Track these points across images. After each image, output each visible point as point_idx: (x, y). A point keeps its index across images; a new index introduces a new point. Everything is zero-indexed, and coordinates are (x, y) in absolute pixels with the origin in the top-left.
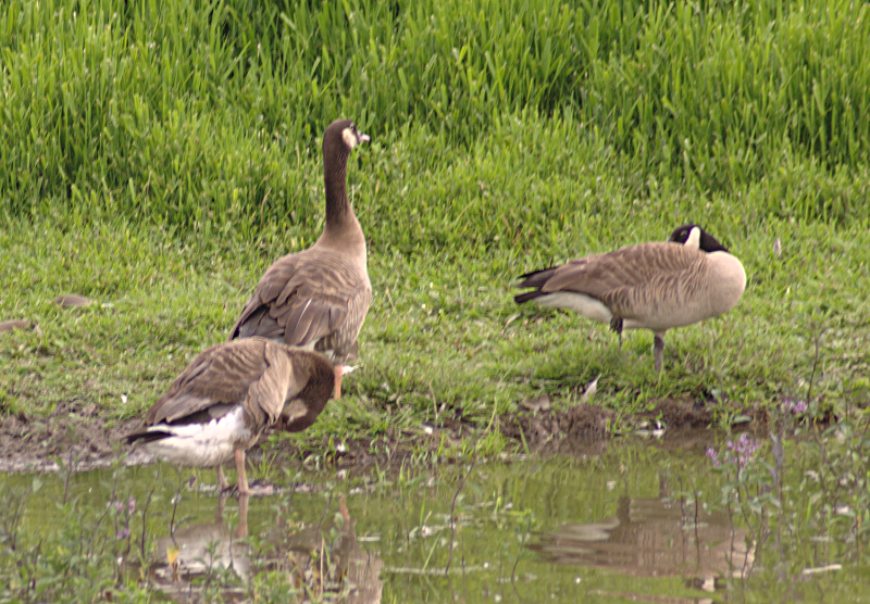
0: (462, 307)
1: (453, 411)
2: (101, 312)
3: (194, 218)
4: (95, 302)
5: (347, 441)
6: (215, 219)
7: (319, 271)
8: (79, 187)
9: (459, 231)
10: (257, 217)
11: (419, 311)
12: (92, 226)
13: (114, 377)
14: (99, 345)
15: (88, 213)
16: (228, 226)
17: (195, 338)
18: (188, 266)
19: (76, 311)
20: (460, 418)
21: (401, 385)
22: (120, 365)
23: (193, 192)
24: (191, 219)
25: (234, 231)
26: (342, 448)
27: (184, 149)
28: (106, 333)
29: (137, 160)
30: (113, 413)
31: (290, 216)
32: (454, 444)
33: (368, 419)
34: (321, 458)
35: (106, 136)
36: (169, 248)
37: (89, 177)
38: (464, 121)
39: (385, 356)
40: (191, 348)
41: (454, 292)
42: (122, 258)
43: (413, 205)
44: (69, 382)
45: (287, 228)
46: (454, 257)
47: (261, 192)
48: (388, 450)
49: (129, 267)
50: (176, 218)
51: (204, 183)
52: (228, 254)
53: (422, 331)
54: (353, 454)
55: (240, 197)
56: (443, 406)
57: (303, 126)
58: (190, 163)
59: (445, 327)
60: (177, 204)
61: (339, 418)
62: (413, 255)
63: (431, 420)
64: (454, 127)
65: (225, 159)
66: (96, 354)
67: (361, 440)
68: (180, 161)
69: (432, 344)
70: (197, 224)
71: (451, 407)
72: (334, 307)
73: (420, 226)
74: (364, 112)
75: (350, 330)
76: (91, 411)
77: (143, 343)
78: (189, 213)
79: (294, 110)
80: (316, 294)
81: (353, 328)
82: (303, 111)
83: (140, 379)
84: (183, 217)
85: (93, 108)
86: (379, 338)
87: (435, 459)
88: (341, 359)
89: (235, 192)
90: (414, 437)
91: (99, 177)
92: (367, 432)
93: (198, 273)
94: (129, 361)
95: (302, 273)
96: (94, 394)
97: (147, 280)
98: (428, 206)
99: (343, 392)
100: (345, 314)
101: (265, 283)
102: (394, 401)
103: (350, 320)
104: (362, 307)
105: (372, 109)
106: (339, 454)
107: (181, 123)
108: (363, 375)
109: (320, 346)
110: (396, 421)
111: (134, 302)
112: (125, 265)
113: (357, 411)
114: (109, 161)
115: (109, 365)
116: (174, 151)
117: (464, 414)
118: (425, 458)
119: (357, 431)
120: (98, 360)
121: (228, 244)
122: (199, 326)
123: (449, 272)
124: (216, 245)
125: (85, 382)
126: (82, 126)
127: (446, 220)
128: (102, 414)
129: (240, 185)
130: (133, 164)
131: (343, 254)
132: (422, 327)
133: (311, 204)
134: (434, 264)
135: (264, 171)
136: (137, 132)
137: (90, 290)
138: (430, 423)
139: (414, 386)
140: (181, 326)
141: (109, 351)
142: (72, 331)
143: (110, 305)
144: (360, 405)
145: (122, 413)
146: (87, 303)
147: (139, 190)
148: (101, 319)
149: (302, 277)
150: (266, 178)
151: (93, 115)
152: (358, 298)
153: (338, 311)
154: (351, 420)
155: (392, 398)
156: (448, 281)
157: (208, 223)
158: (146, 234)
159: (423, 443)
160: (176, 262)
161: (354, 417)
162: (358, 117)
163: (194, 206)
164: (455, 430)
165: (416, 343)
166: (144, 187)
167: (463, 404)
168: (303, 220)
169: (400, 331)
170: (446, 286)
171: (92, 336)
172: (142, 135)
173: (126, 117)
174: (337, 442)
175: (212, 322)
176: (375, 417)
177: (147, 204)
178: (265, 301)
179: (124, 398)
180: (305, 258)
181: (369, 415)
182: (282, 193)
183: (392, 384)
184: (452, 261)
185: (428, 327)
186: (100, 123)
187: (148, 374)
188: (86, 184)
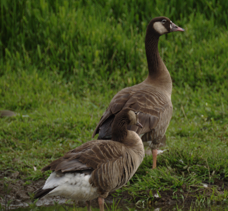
0: (224, 116)
1: (219, 175)
2: (22, 120)
3: (74, 67)
4: (19, 115)
5: (160, 191)
6: (85, 67)
7: (143, 96)
8: (10, 50)
9: (222, 74)
10: (109, 67)
11: (200, 119)
12: (17, 71)
13: (30, 156)
14: (21, 138)
15: (15, 64)
16: (92, 72)
17: (75, 134)
18: (70, 94)
19: (8, 119)
20: (223, 179)
21: (190, 161)
22: (33, 150)
23: (73, 52)
24: (72, 67)
25: (96, 74)
26: (157, 196)
27: (68, 28)
28: (25, 132)
29: (42, 35)
30: (29, 177)
31: (127, 66)
32: (220, 194)
33: (172, 180)
34: (146, 201)
35: (24, 22)
36: (60, 84)
37: (15, 45)
38: (224, 12)
39: (181, 145)
40: (72, 140)
41: (219, 108)
42: (34, 90)
43: (196, 59)
44: (4, 159)
45: (126, 73)
46: (219, 88)
47: (111, 52)
48: (183, 197)
49: (38, 95)
50: (64, 67)
51: (80, 47)
52: (93, 87)
53: (201, 130)
54: (164, 199)
55: (100, 56)
56: (214, 172)
57: (135, 15)
58: (72, 36)
59: (214, 127)
60: (64, 59)
61: (155, 179)
62: (197, 87)
63: (207, 180)
64: (219, 16)
65: (91, 34)
66: (19, 143)
67: (167, 191)
68: (66, 35)
69: (207, 137)
70: (76, 70)
71: (218, 173)
72: (152, 116)
73: (200, 71)
74: (168, 7)
75: (161, 130)
76: (16, 175)
77: (46, 137)
78: (71, 64)
79: (129, 6)
80: (142, 109)
81: (163, 128)
82: (135, 7)
83: (44, 157)
84: (68, 67)
85: (17, 5)
86: (178, 134)
87: (209, 202)
88: (156, 146)
89: (97, 53)
90: (198, 190)
91: (21, 44)
92: (171, 187)
93: (76, 98)
94: (38, 147)
95: (134, 97)
96: (18, 166)
97: (47, 102)
98: (205, 59)
99: (158, 164)
100: (158, 121)
101: (113, 103)
102: (186, 170)
103: (161, 124)
104: (167, 117)
105: (173, 6)
106: (156, 199)
107: (66, 13)
108: (169, 155)
109: (144, 139)
110: (187, 181)
111: (41, 114)
112: (35, 93)
113: (166, 175)
114: (26, 35)
115: (26, 150)
116: (63, 29)
117: (226, 176)
118: (203, 201)
119: (166, 186)
120: (21, 147)
121: (93, 81)
122: (77, 128)
123: (216, 97)
124: (86, 82)
125: (13, 159)
126: (11, 16)
127: (215, 68)
128: (23, 177)
129: (100, 48)
130: (39, 37)
131: (157, 88)
132: (202, 128)
133: (139, 59)
134: (208, 92)
135: (113, 41)
136: (42, 19)
137: (16, 107)
138: (206, 182)
139: (197, 161)
140: (66, 127)
141: (27, 142)
142: (6, 130)
143: (27, 116)
144: (167, 172)
145: (34, 177)
146: (14, 115)
147: (43, 51)
148: (22, 124)
149: (134, 99)
150: (114, 44)
151: (17, 9)
152: (165, 112)
153: (154, 119)
154: (162, 180)
155: (185, 168)
156: (216, 102)
157: (82, 70)
158: (47, 76)
159: (202, 193)
160: (64, 91)
161: (164, 178)
162: (165, 9)
163: (74, 60)
164: (220, 186)
165: (198, 137)
166: (46, 50)
167: (225, 171)
168: (135, 68)
169: (190, 130)
170: (215, 105)
171: (17, 133)
172: (44, 21)
173: (36, 11)
174: (154, 192)
175: (84, 125)
176: (175, 178)
177: (47, 59)
178: (113, 113)
179: (35, 168)
180: (136, 89)
181: (172, 177)
182: (123, 53)
183: (185, 160)
184: (218, 91)
185: (205, 128)
186: (21, 14)
187: (48, 154)
188: (13, 48)
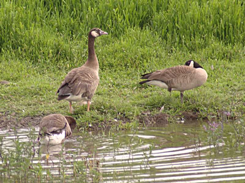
0: (120, 85)
1: (123, 115)
2: (14, 86)
3: (38, 59)
4: (11, 83)
5: (92, 123)
6: (44, 58)
7: (83, 73)
8: (4, 49)
9: (117, 63)
10: (57, 58)
11: (107, 86)
12: (8, 61)
13: (20, 105)
14: (14, 95)
15: (7, 57)
16: (48, 61)
17: (42, 93)
18: (37, 72)
19: (6, 85)
20: (124, 117)
21: (107, 107)
22: (21, 101)
23: (38, 51)
24: (37, 59)
25: (50, 62)
26: (90, 125)
27: (35, 38)
28: (16, 92)
29: (21, 41)
30: (20, 115)
31: (67, 58)
32: (124, 124)
33: (98, 117)
34: (85, 128)
35: (11, 34)
36: (31, 67)
37: (7, 47)
38: (116, 30)
39: (100, 99)
40: (41, 96)
41: (117, 80)
42: (18, 70)
43: (103, 55)
44: (6, 106)
45: (66, 62)
46: (116, 70)
47: (58, 51)
48: (104, 126)
49: (20, 73)
50: (33, 58)
51: (41, 48)
52: (49, 69)
53: (109, 91)
54: (94, 127)
55: (52, 53)
56: (120, 113)
57: (69, 32)
58: (37, 42)
59: (116, 90)
60: (33, 55)
61: (89, 117)
62: (104, 70)
63: (116, 117)
64: (114, 32)
65: (47, 41)
66: (13, 98)
67: (96, 123)
68: (34, 42)
69: (113, 95)
70: (39, 60)
71: (122, 114)
72: (87, 84)
73: (105, 61)
74: (87, 27)
75: (92, 91)
76: (14, 114)
77: (27, 95)
78: (37, 57)
79: (66, 27)
80: (82, 80)
81: (93, 90)
82: (69, 27)
83: (27, 105)
84: (35, 58)
85: (8, 26)
86: (97, 94)
87: (118, 129)
89: (51, 51)
90: (112, 122)
91: (10, 46)
92: (98, 121)
93: (40, 74)
94: (23, 100)
95: (78, 74)
96: (14, 110)
97: (25, 77)
98: (108, 55)
100: (91, 86)
102: (105, 112)
103: (92, 88)
105: (90, 27)
106: (90, 127)
107: (33, 31)
108: (95, 104)
109: (83, 96)
110: (106, 118)
111: (23, 83)
112: (19, 72)
113: (95, 114)
114: (12, 42)
115: (17, 101)
116: (32, 39)
117: (126, 115)
118: (115, 128)
119: (95, 120)
120: (14, 100)
121: (49, 66)
122: (43, 90)
123: (115, 75)
124: (45, 66)
125: (11, 106)
126: (4, 31)
127: (113, 60)
128: (17, 115)
129: (52, 49)
130: (19, 42)
133: (73, 54)
134: (110, 72)
135: (59, 45)
136: (21, 33)
137: (9, 79)
138: (116, 118)
139: (111, 107)
140: (38, 90)
141: (18, 97)
142: (6, 91)
143: (16, 84)
144: (95, 113)
145: (23, 115)
147: (22, 50)
148: (14, 88)
149: (78, 75)
150: (59, 47)
151: (8, 28)
152: (95, 82)
153: (89, 85)
154: (93, 117)
155: (104, 111)
156: (115, 77)
157: (43, 60)
158: (24, 63)
159: (114, 124)
160: (34, 71)
161: (94, 116)
162: (85, 29)
163: (38, 55)
164: (123, 120)
165: (108, 95)
166: (23, 49)
167: (125, 113)
168: (70, 59)
169: (103, 91)
170: (114, 79)
171: (12, 92)
172: (22, 34)
173: (17, 29)
174: (89, 123)
175: (47, 89)
176: (100, 116)
177: (24, 54)
178: (67, 82)
179: (24, 111)
181: (98, 116)
182: (64, 51)
183: (104, 107)
185: (111, 90)
186: (10, 30)
187: (29, 104)
188: (6, 48)
